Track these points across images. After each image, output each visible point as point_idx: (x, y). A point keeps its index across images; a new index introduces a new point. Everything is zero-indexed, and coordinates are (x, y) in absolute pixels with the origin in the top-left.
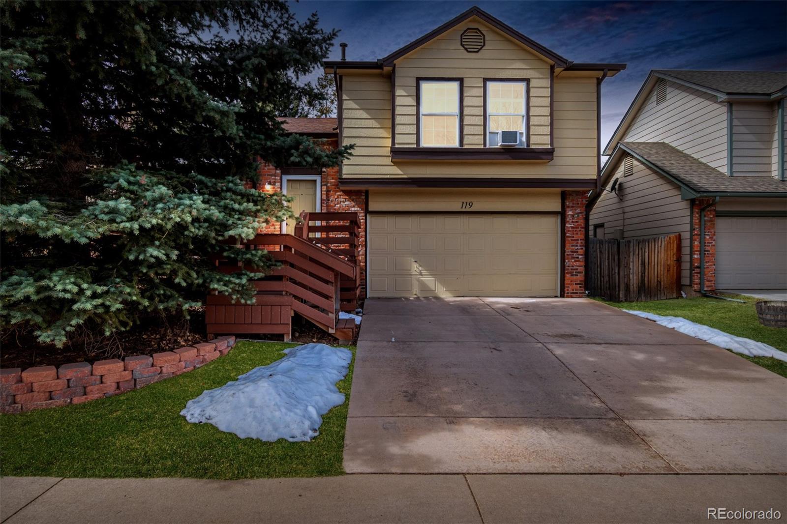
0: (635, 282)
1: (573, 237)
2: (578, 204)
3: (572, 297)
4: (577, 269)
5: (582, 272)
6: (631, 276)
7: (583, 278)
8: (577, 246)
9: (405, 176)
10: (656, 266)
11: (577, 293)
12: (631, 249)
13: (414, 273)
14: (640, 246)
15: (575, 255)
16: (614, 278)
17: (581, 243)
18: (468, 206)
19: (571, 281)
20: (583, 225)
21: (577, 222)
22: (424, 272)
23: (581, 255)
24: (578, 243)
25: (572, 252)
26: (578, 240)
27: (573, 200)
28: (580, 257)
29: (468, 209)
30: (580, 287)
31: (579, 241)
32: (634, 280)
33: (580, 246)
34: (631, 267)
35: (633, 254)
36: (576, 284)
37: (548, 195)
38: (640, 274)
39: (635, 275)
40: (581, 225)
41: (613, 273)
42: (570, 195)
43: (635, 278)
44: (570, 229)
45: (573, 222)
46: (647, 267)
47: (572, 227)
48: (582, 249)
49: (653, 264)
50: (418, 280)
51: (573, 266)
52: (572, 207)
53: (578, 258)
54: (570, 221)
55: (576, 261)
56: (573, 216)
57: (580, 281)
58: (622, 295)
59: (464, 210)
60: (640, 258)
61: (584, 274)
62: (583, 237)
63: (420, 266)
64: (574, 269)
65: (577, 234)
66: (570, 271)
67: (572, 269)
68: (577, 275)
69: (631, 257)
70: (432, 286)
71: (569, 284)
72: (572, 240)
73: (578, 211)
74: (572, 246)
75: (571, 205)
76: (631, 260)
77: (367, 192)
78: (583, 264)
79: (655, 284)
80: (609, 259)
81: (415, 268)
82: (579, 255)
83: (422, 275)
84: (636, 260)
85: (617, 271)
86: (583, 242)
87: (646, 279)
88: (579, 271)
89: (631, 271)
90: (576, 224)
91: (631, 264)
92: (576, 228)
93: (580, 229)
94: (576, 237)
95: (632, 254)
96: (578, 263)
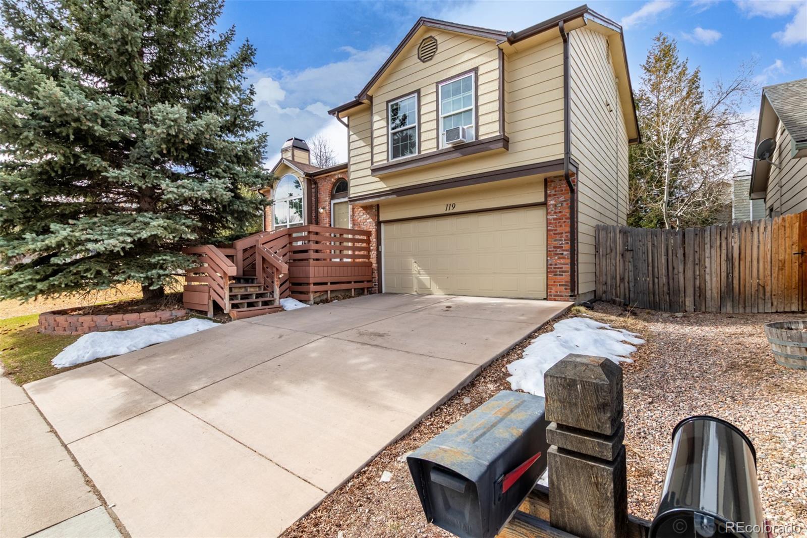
0: (714, 285)
1: (556, 230)
2: (562, 190)
3: (555, 300)
4: (561, 268)
5: (568, 272)
6: (708, 277)
7: (569, 278)
8: (561, 240)
9: (388, 189)
10: (755, 263)
11: (562, 296)
12: (707, 240)
13: (415, 272)
14: (724, 235)
15: (559, 251)
16: (676, 280)
17: (567, 236)
18: (451, 208)
19: (554, 282)
20: (568, 215)
21: (560, 212)
22: (422, 272)
23: (566, 251)
24: (562, 237)
25: (554, 247)
26: (562, 233)
27: (555, 187)
28: (565, 253)
29: (451, 211)
30: (566, 289)
31: (564, 235)
32: (713, 283)
33: (565, 240)
34: (707, 264)
35: (711, 247)
36: (560, 285)
37: (529, 185)
38: (724, 275)
39: (714, 275)
40: (566, 215)
41: (676, 271)
42: (552, 181)
43: (714, 279)
44: (553, 221)
45: (555, 213)
46: (737, 264)
47: (555, 219)
48: (567, 243)
49: (748, 259)
50: (417, 278)
51: (556, 265)
52: (555, 195)
53: (562, 254)
54: (552, 212)
55: (559, 258)
56: (555, 206)
57: (566, 282)
58: (689, 303)
59: (448, 212)
60: (724, 252)
61: (569, 273)
62: (568, 229)
63: (418, 266)
64: (558, 268)
65: (561, 226)
66: (553, 270)
67: (555, 268)
68: (562, 275)
69: (708, 251)
70: (428, 284)
71: (552, 285)
72: (554, 234)
73: (562, 199)
74: (555, 241)
75: (553, 192)
76: (707, 255)
77: (378, 206)
78: (569, 261)
79: (754, 290)
80: (667, 255)
81: (415, 268)
82: (563, 250)
83: (420, 274)
84: (715, 253)
85: (681, 270)
86: (569, 235)
87: (736, 282)
88: (564, 269)
89: (708, 270)
90: (560, 215)
91: (707, 260)
92: (560, 219)
93: (564, 220)
94: (559, 230)
95: (707, 246)
96: (562, 261)
